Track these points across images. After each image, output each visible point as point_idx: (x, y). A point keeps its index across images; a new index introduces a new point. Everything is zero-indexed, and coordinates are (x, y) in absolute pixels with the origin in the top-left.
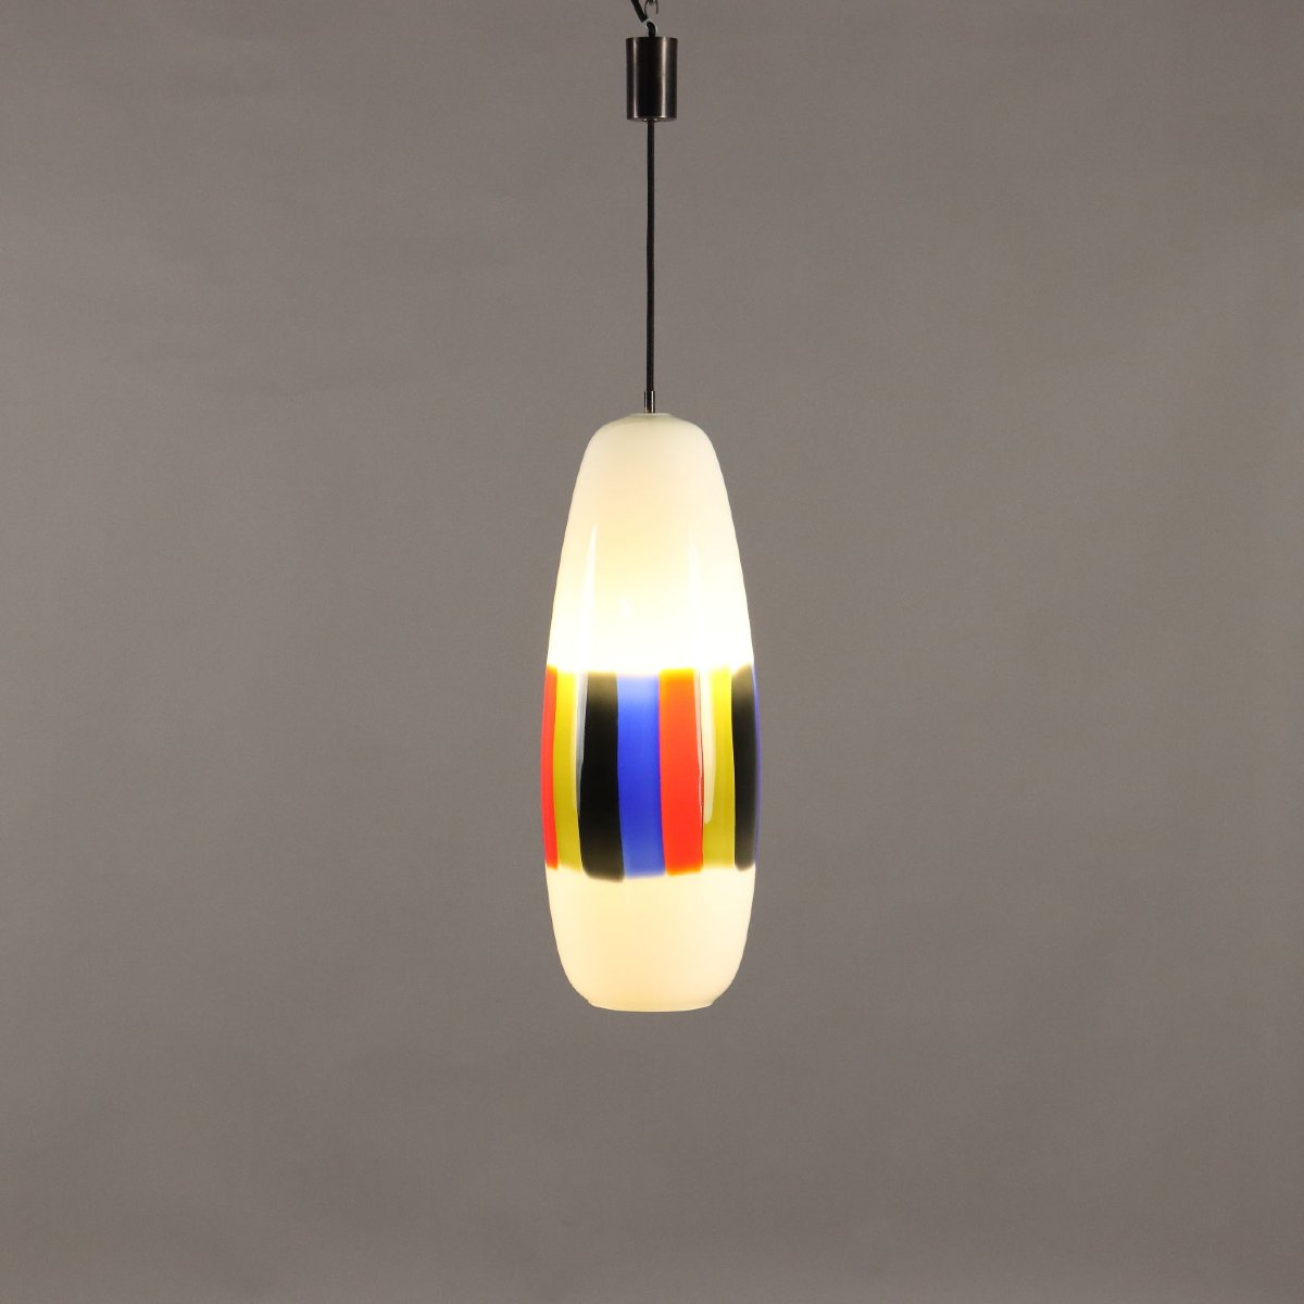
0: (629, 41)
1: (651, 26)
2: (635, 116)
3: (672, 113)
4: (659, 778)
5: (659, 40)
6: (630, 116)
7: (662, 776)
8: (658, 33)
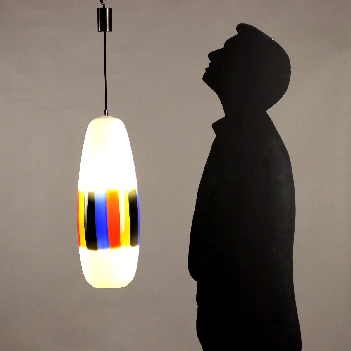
0: (98, 9)
1: (104, 5)
2: (100, 31)
3: (111, 30)
4: (107, 221)
5: (106, 9)
6: (98, 31)
7: (108, 221)
8: (106, 6)
